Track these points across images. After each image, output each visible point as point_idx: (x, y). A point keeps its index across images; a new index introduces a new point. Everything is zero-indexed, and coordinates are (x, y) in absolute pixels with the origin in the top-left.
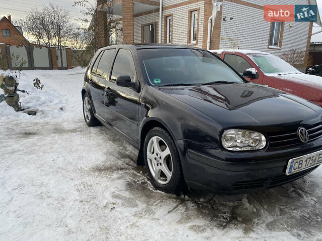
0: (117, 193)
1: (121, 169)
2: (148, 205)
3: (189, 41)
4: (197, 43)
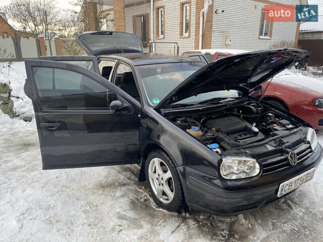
0: (122, 213)
1: (124, 185)
2: (152, 225)
3: (181, 34)
4: (189, 36)
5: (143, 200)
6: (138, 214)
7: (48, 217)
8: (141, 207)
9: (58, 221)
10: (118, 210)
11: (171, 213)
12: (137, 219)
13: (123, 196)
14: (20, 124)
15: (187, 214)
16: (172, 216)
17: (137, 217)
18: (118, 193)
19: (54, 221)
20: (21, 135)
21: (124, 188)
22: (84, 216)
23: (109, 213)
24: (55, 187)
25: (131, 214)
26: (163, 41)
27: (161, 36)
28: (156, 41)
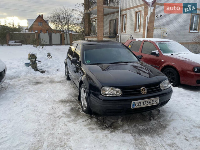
0: (65, 112)
1: (72, 102)
2: (76, 118)
3: (135, 30)
4: (140, 31)
5: (77, 108)
6: (72, 113)
7: (34, 109)
8: (75, 111)
9: (37, 111)
10: (64, 110)
11: (87, 115)
12: (70, 115)
13: (69, 106)
14: (38, 74)
15: (94, 116)
16: (87, 116)
17: (71, 114)
18: (68, 104)
19: (36, 111)
20: (37, 79)
21: (71, 103)
22: (48, 111)
23: (59, 111)
24: (42, 99)
25: (69, 113)
26: (125, 34)
27: (124, 31)
28: (121, 34)
